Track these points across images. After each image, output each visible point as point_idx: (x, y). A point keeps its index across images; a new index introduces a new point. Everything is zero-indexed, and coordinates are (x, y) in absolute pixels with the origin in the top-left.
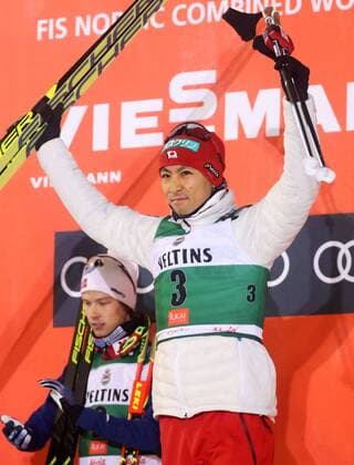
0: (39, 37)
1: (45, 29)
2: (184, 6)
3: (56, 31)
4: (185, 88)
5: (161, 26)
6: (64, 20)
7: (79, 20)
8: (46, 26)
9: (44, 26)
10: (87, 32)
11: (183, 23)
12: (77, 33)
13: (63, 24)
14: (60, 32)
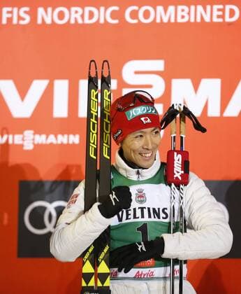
0: (4, 21)
1: (10, 15)
2: (136, 8)
3: (20, 18)
4: (137, 73)
5: (116, 22)
6: (27, 9)
7: (41, 11)
8: (11, 12)
9: (8, 12)
10: (48, 21)
11: (135, 21)
12: (39, 21)
13: (25, 12)
14: (23, 19)
